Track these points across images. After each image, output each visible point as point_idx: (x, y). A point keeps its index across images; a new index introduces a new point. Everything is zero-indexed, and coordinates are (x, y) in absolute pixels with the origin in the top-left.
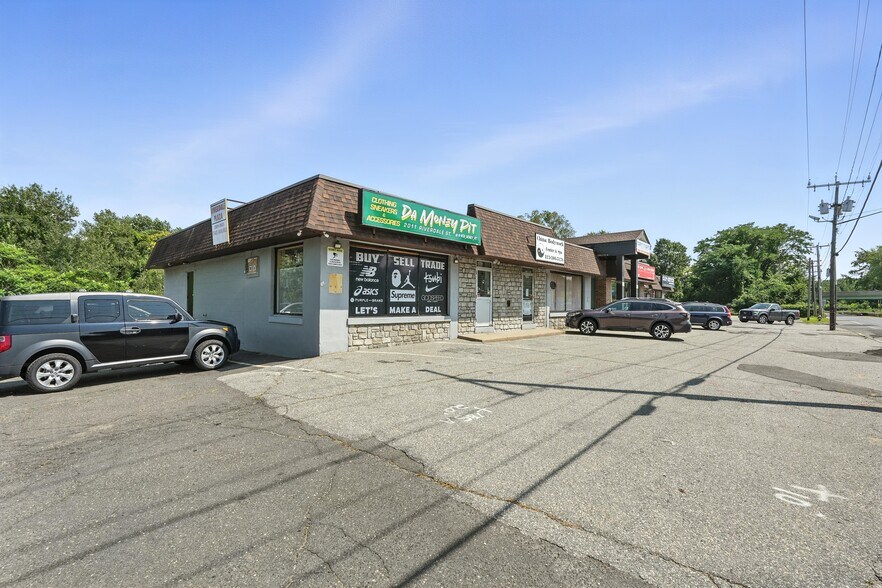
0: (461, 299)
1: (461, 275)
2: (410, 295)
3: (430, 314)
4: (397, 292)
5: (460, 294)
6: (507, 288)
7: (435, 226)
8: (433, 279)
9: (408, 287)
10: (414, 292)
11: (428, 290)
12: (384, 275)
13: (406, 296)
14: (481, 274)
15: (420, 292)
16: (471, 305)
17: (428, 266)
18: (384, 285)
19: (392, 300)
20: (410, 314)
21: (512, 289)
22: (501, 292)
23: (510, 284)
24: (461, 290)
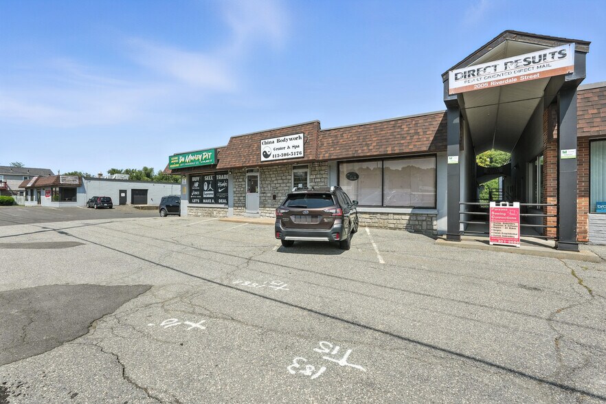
0: (235, 195)
1: (234, 180)
2: (211, 194)
3: (221, 203)
4: (206, 192)
5: (234, 192)
6: (273, 185)
7: (192, 161)
8: (223, 185)
9: (210, 190)
10: (213, 192)
11: (220, 191)
12: (201, 186)
13: (210, 194)
14: (250, 178)
15: (216, 192)
16: (241, 198)
17: (220, 178)
18: (201, 190)
19: (204, 196)
20: (212, 203)
21: (278, 185)
22: (266, 189)
23: (275, 182)
24: (235, 189)
